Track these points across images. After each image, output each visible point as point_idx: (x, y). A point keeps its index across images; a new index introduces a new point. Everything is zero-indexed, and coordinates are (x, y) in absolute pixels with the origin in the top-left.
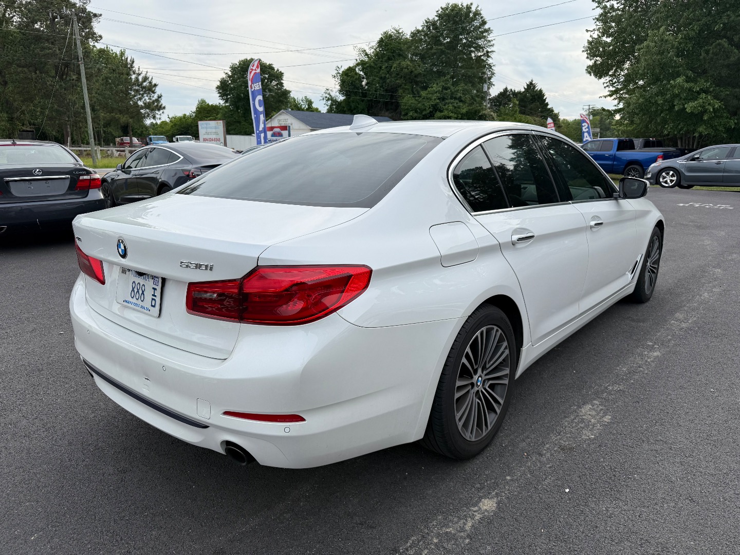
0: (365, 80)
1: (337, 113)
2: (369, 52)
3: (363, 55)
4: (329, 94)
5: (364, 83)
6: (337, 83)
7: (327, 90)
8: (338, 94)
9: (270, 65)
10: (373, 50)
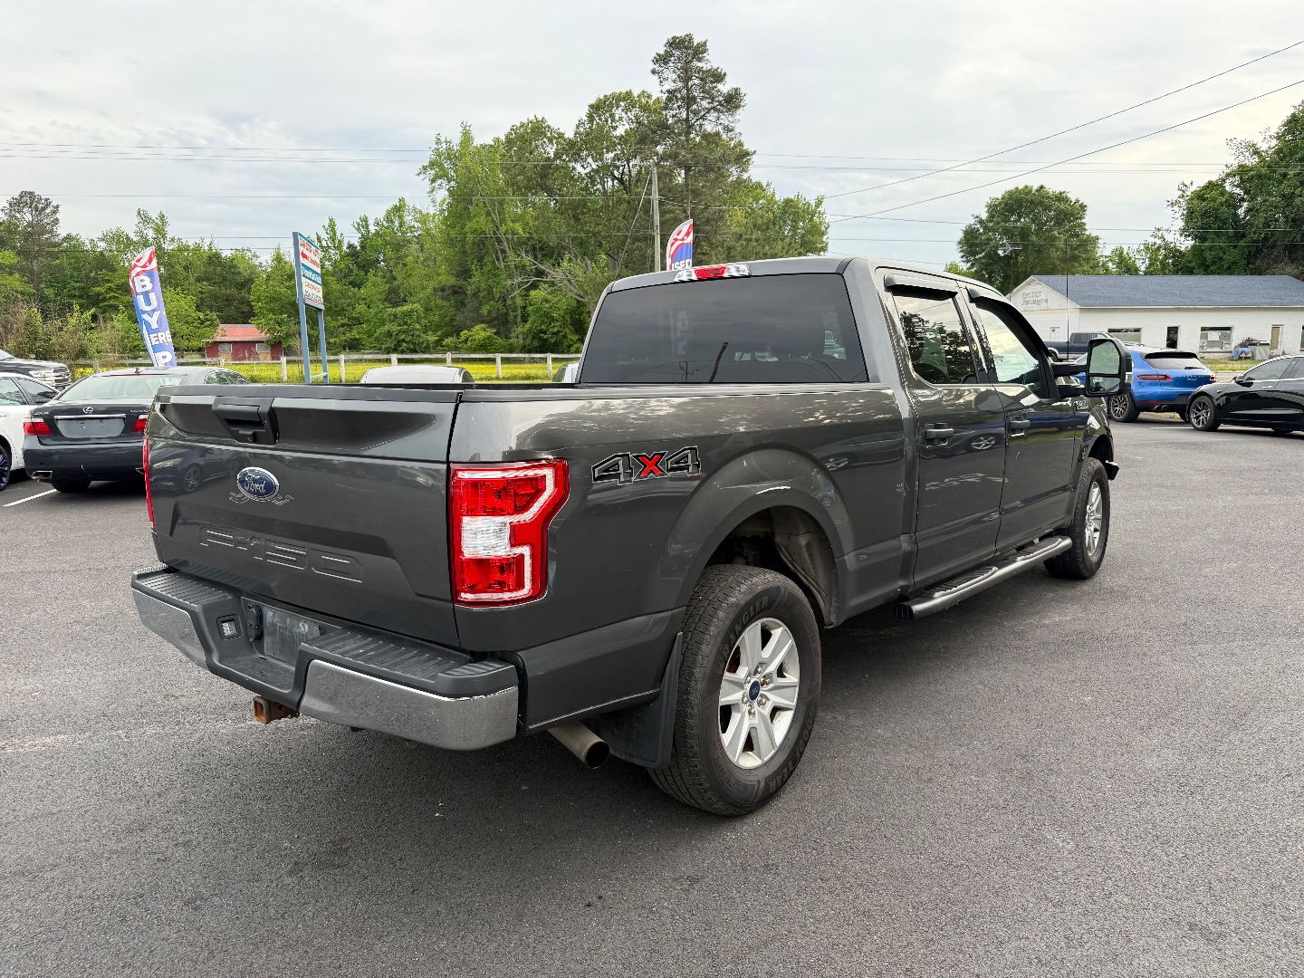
0: (1245, 204)
1: (1176, 272)
2: (1263, 146)
3: (1247, 154)
4: (1162, 237)
5: (1241, 212)
6: (1177, 215)
7: (1159, 230)
8: (1178, 236)
9: (1061, 193)
10: (1274, 142)
